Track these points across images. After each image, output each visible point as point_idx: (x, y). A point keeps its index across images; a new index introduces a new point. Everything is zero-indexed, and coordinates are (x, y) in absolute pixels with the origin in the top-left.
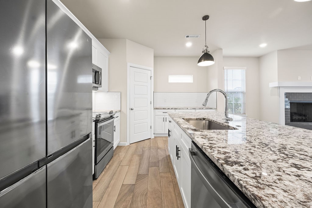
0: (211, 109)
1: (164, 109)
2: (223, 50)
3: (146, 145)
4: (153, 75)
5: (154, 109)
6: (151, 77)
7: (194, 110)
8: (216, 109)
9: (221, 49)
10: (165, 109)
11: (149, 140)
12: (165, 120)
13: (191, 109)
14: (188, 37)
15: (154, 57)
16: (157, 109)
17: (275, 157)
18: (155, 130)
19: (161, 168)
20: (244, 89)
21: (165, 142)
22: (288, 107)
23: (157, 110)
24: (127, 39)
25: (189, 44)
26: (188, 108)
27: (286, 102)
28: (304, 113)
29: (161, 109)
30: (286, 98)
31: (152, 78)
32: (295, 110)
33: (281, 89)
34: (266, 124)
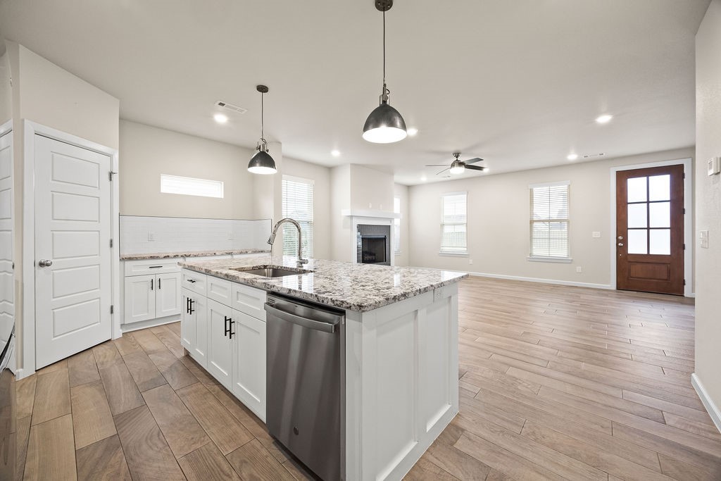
0: (262, 252)
1: (152, 258)
2: (284, 146)
3: (105, 357)
4: (116, 169)
5: (123, 259)
6: (111, 174)
7: (229, 257)
8: (271, 251)
9: (280, 143)
10: (158, 258)
11: (109, 343)
12: (156, 284)
13: (222, 255)
14: (221, 104)
15: (120, 119)
16: (130, 259)
17: (351, 284)
18: (123, 317)
19: (175, 382)
20: (310, 217)
21: (160, 338)
22: (360, 243)
23: (128, 263)
24: (20, 45)
25: (221, 119)
26: (217, 253)
27: (358, 237)
28: (373, 252)
29: (144, 258)
30: (359, 231)
31: (116, 178)
32: (366, 249)
33: (354, 220)
34: (341, 264)
